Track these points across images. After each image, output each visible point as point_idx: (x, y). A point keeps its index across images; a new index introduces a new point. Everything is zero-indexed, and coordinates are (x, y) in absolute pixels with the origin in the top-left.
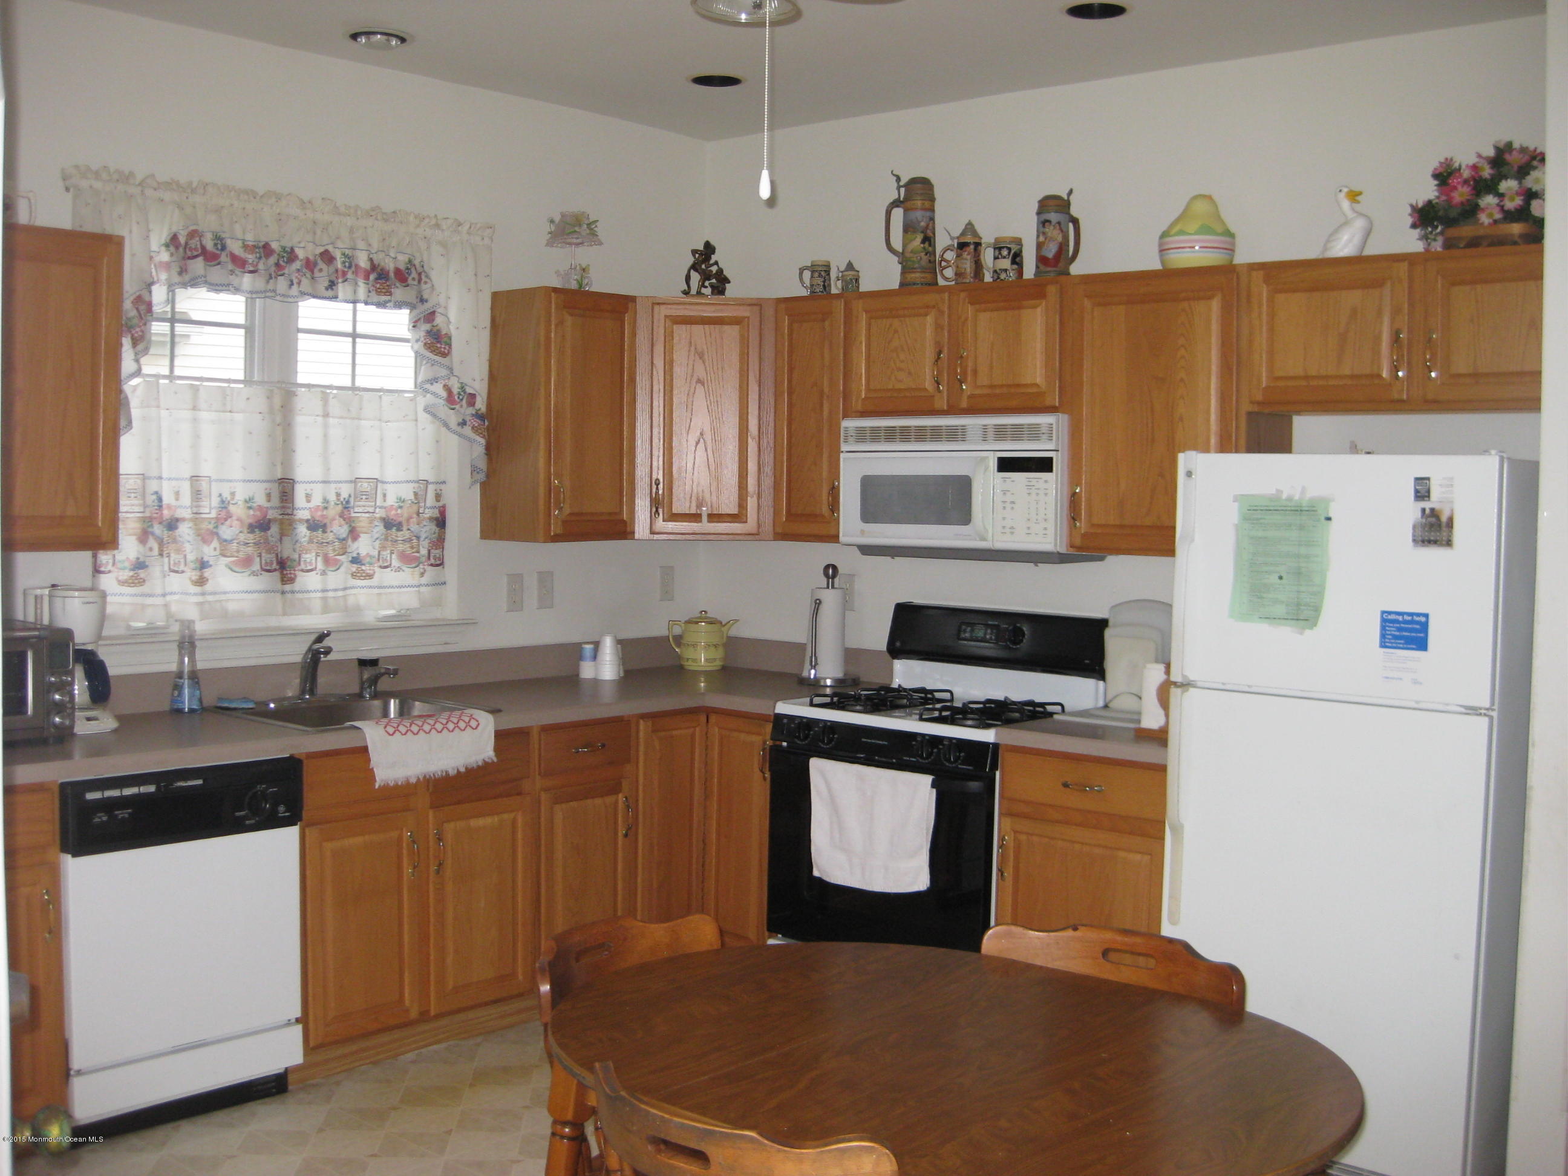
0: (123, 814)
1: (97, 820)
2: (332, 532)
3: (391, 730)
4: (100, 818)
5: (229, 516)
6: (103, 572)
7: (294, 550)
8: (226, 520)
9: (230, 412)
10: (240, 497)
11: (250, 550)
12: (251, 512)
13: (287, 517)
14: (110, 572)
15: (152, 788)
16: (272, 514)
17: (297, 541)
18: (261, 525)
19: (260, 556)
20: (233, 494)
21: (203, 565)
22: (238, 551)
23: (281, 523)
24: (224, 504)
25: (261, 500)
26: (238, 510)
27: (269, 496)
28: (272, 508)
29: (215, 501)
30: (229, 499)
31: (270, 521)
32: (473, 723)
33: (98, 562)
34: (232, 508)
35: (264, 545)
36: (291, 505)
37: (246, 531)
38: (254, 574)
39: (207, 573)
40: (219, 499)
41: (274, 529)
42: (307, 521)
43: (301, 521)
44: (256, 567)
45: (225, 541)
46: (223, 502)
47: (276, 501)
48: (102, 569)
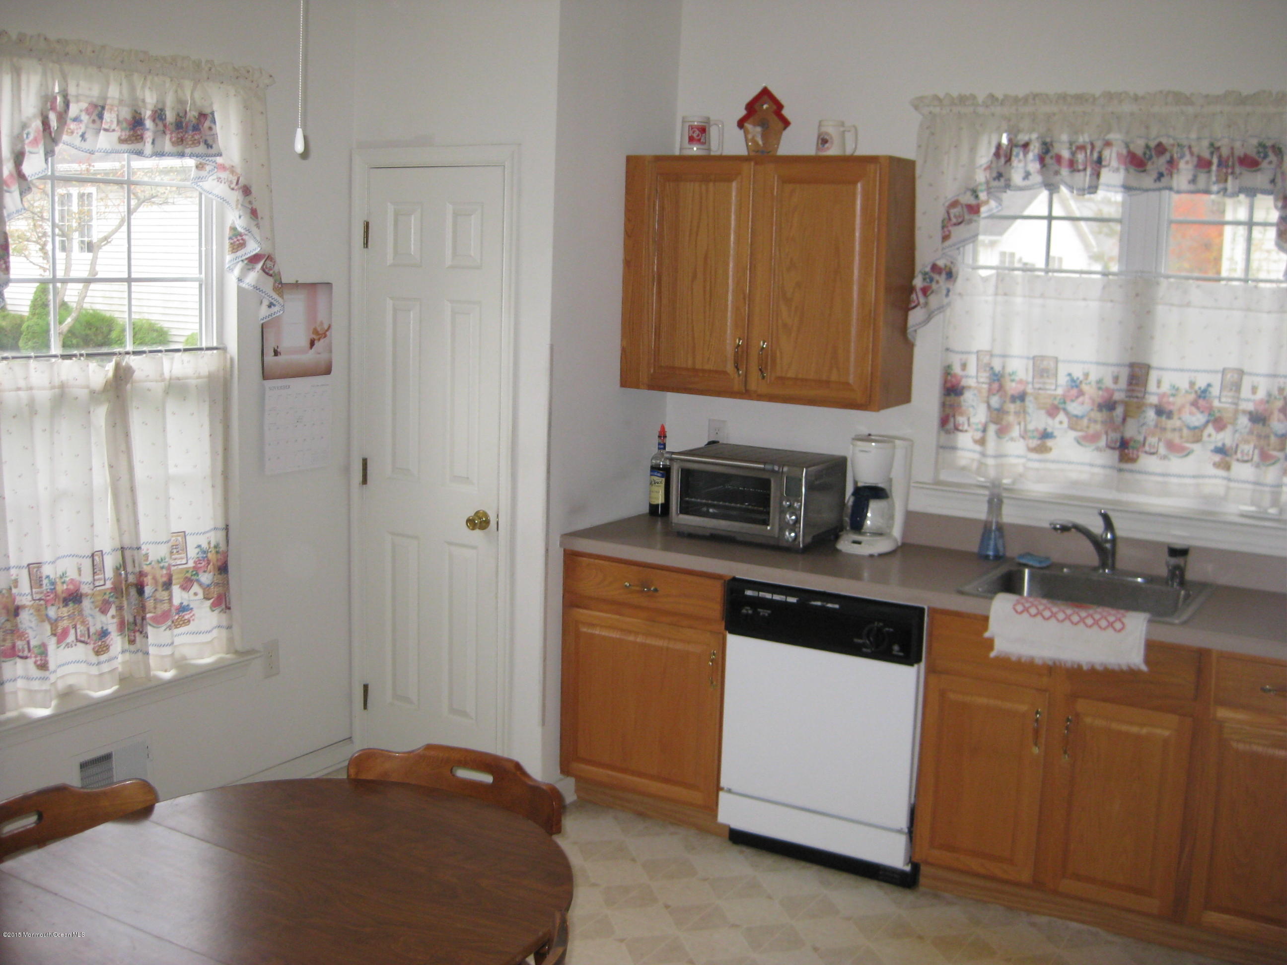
0: (764, 612)
1: (744, 611)
2: (1180, 419)
3: (1020, 608)
4: (747, 610)
5: (1081, 393)
6: (961, 431)
7: (1139, 433)
8: (1077, 397)
9: (1085, 299)
10: (1093, 378)
11: (1098, 427)
12: (1101, 393)
13: (1135, 400)
14: (966, 431)
15: (792, 600)
16: (1118, 396)
17: (1144, 424)
18: (1108, 405)
19: (1107, 433)
20: (1086, 375)
21: (1046, 435)
22: (1088, 427)
23: (1126, 404)
24: (1075, 384)
25: (1109, 383)
26: (1090, 390)
27: (1116, 379)
28: (1119, 390)
29: (1063, 380)
30: (1081, 378)
31: (1115, 403)
32: (1118, 625)
33: (957, 423)
34: (1085, 387)
35: (1110, 424)
36: (1143, 390)
37: (1095, 408)
38: (1098, 449)
39: (1050, 443)
40: (1068, 378)
41: (1119, 411)
42: (1156, 406)
43: (1151, 405)
44: (1102, 443)
45: (1076, 416)
46: (1073, 381)
47: (1123, 383)
48: (960, 428)
